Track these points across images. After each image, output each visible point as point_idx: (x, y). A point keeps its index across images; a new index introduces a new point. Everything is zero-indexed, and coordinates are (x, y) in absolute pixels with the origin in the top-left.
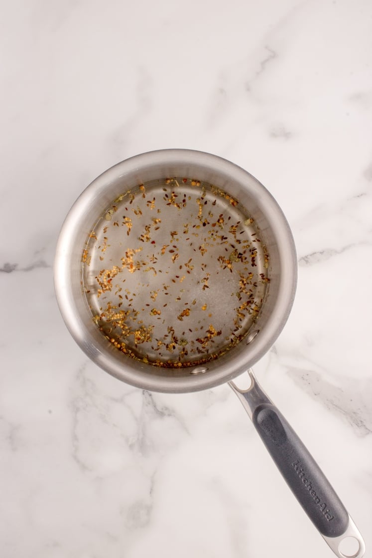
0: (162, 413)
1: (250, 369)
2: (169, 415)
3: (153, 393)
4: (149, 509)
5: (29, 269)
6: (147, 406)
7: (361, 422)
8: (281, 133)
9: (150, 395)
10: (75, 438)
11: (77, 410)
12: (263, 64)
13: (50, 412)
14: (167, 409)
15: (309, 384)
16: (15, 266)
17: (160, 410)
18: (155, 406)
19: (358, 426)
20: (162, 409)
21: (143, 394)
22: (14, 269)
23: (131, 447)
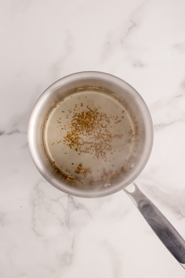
0: (78, 207)
1: (134, 181)
2: (82, 208)
3: (74, 197)
4: (71, 256)
5: (10, 133)
6: (70, 203)
7: (179, 211)
8: (139, 65)
9: (72, 198)
10: (34, 220)
11: (35, 205)
12: (130, 29)
13: (21, 207)
14: (80, 205)
15: (153, 192)
16: (3, 132)
17: (77, 205)
18: (74, 203)
19: (178, 214)
20: (78, 205)
21: (68, 197)
22: (3, 134)
23: (62, 224)
